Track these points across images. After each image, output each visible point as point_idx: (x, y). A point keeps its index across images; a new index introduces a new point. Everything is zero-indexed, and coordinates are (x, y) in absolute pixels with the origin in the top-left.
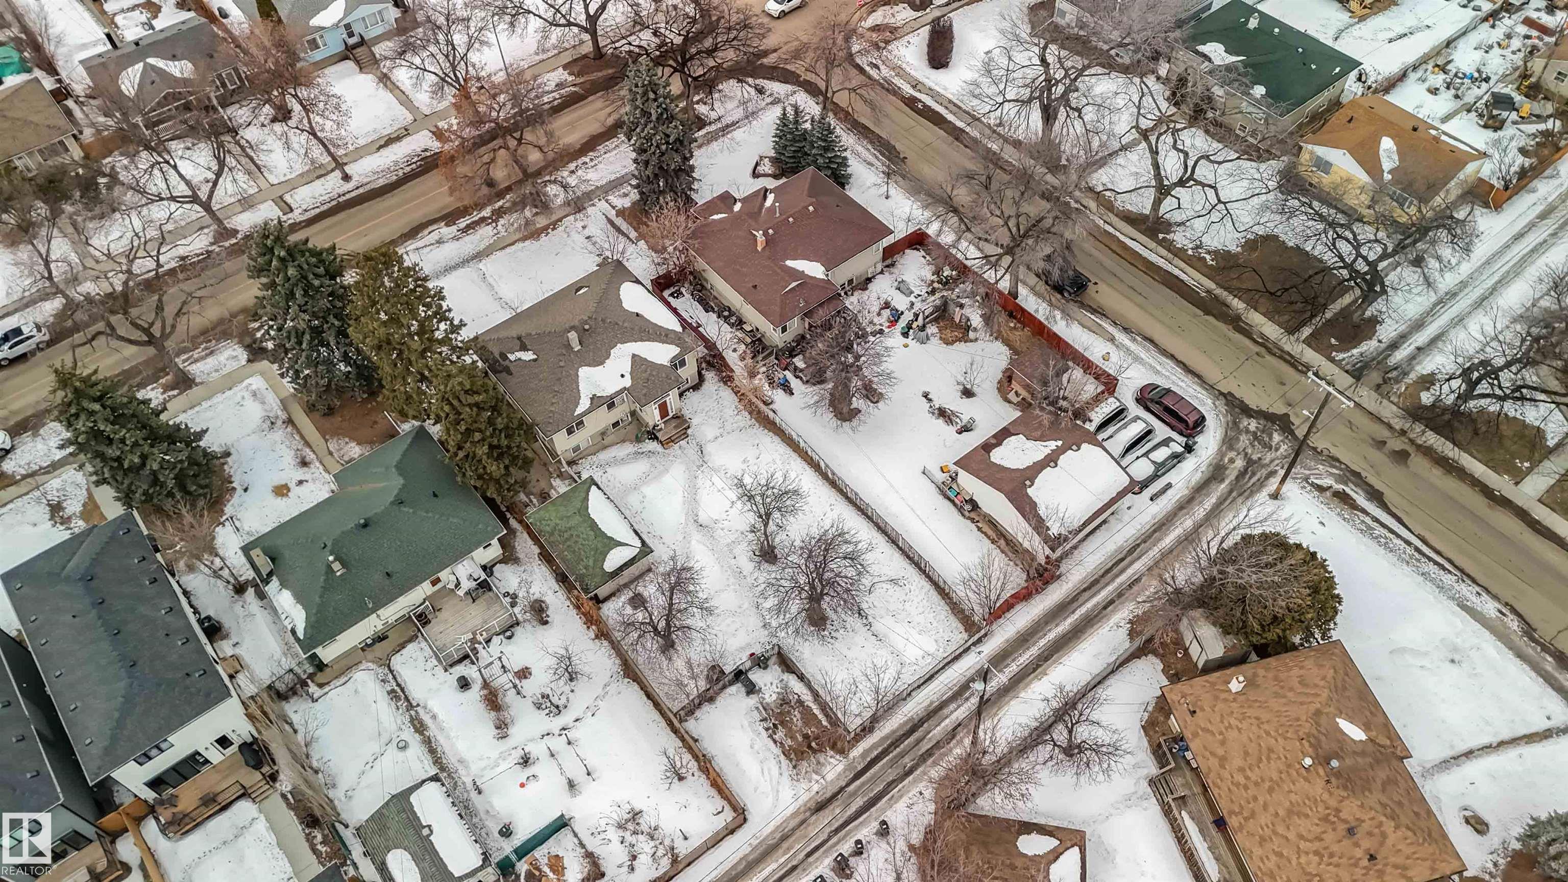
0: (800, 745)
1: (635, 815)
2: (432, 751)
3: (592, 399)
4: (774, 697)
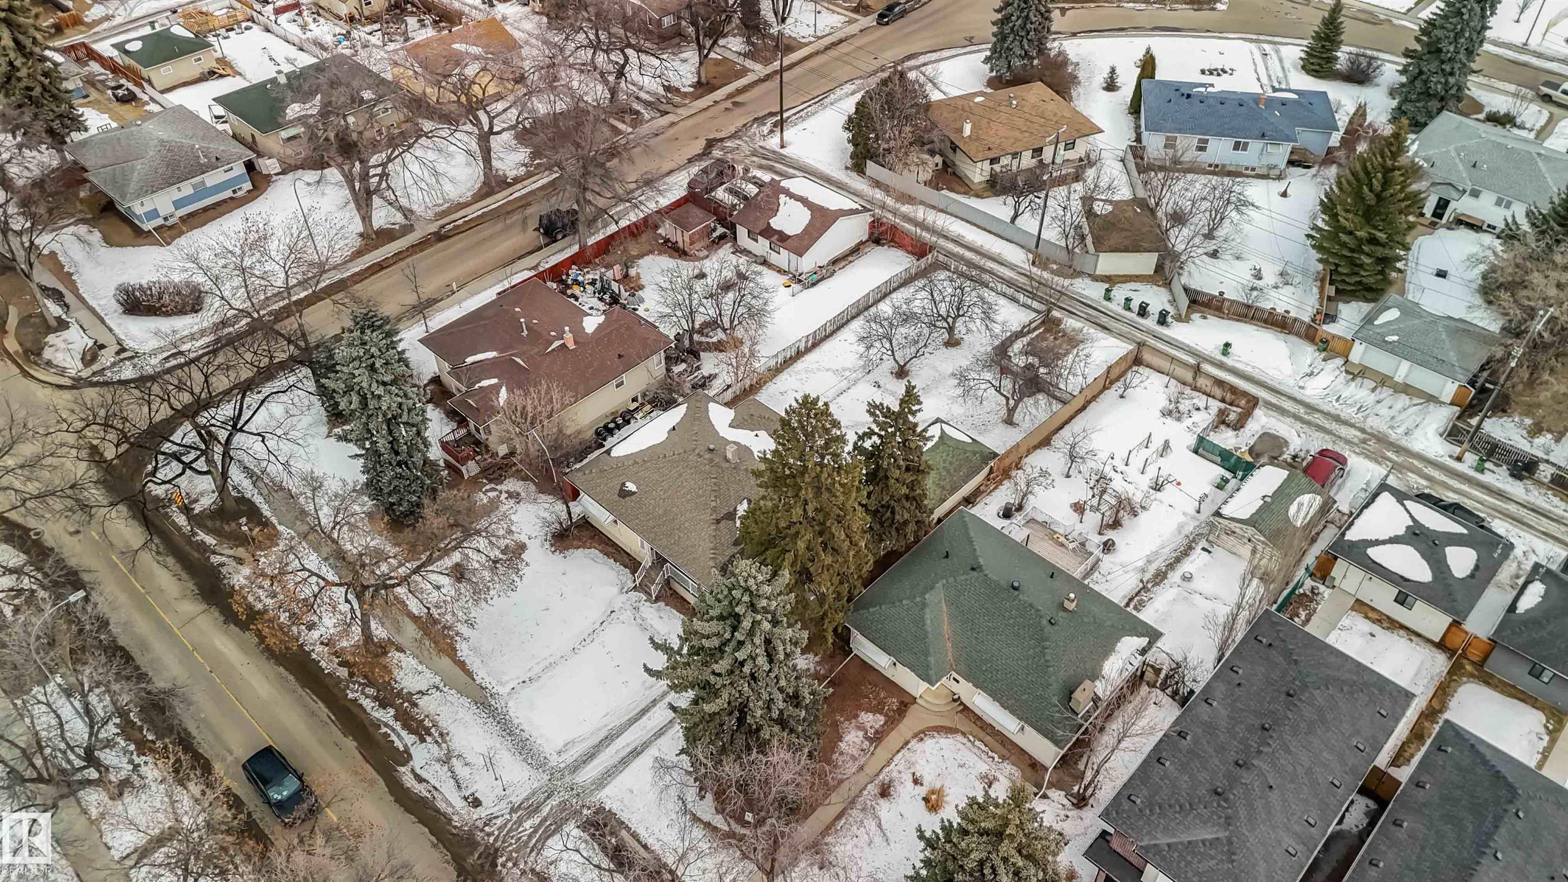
0: (1064, 341)
1: (1165, 413)
2: (1178, 559)
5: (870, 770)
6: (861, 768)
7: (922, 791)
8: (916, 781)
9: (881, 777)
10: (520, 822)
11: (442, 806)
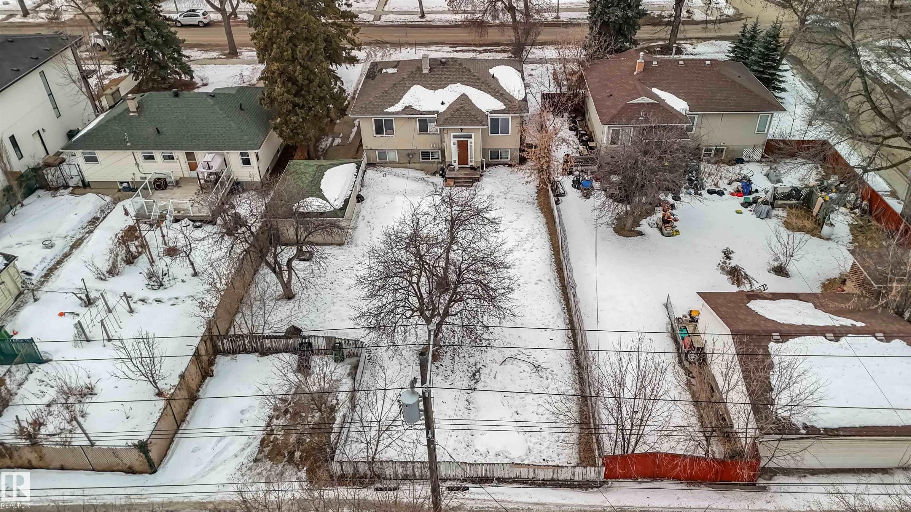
1: (88, 393)
2: (60, 261)
3: (405, 107)
4: (316, 388)
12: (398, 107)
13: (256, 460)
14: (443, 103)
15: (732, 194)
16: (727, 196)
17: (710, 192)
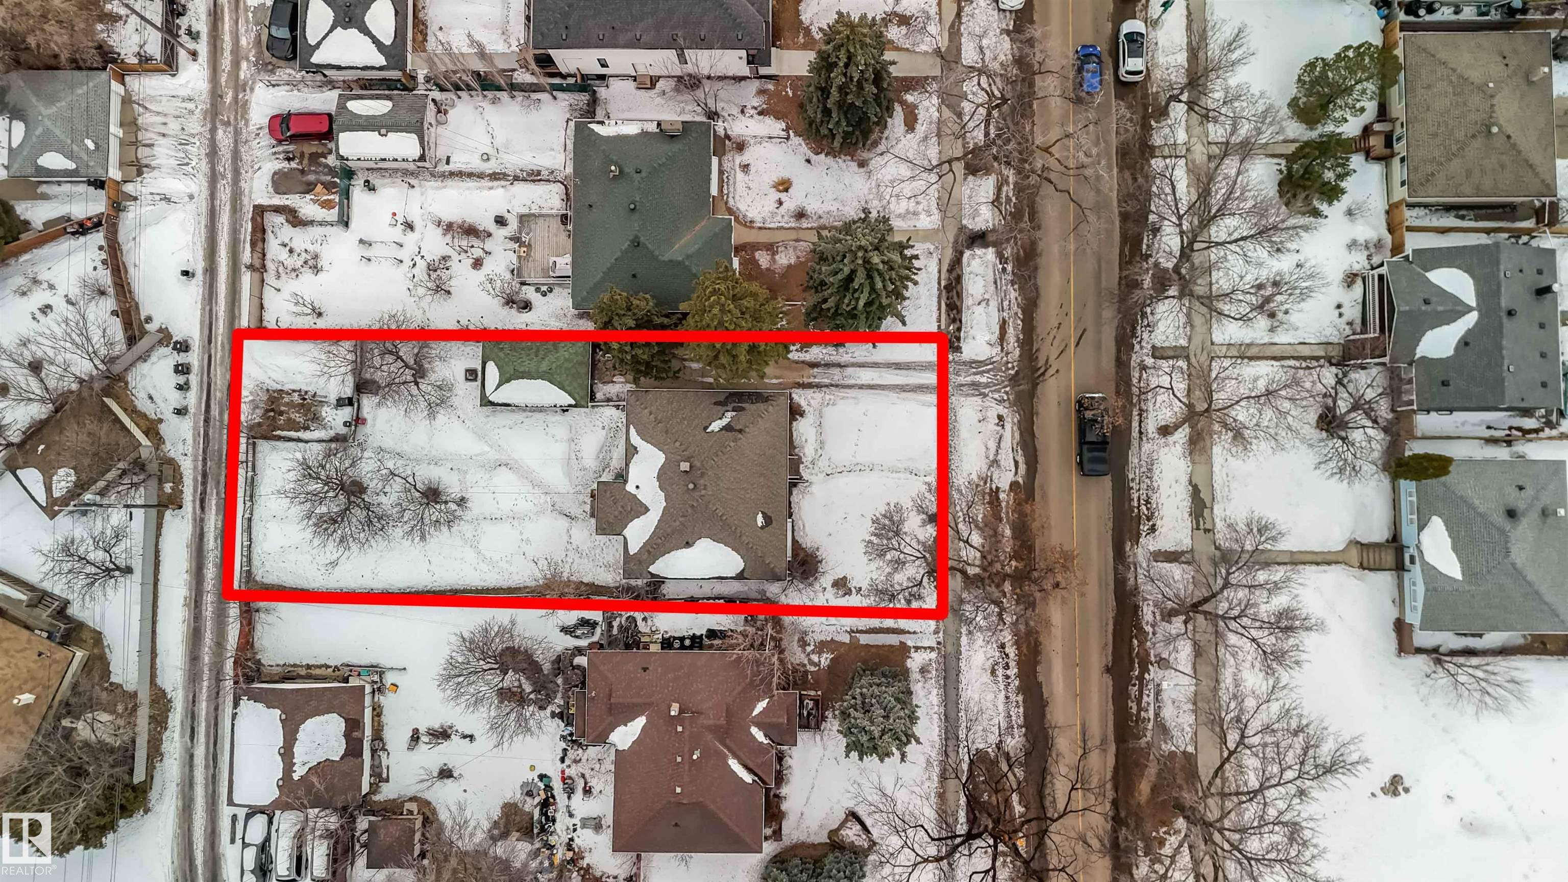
0: (279, 405)
1: (316, 269)
2: (470, 175)
3: (636, 448)
4: (324, 414)
5: (793, 235)
6: (797, 240)
7: (783, 196)
8: (780, 203)
9: (793, 225)
10: (987, 385)
11: (1017, 435)
12: (635, 439)
13: (268, 390)
14: (637, 487)
15: (563, 772)
16: (560, 766)
17: (565, 751)
